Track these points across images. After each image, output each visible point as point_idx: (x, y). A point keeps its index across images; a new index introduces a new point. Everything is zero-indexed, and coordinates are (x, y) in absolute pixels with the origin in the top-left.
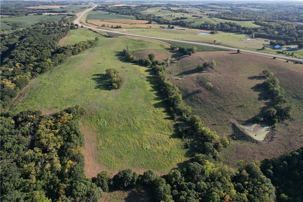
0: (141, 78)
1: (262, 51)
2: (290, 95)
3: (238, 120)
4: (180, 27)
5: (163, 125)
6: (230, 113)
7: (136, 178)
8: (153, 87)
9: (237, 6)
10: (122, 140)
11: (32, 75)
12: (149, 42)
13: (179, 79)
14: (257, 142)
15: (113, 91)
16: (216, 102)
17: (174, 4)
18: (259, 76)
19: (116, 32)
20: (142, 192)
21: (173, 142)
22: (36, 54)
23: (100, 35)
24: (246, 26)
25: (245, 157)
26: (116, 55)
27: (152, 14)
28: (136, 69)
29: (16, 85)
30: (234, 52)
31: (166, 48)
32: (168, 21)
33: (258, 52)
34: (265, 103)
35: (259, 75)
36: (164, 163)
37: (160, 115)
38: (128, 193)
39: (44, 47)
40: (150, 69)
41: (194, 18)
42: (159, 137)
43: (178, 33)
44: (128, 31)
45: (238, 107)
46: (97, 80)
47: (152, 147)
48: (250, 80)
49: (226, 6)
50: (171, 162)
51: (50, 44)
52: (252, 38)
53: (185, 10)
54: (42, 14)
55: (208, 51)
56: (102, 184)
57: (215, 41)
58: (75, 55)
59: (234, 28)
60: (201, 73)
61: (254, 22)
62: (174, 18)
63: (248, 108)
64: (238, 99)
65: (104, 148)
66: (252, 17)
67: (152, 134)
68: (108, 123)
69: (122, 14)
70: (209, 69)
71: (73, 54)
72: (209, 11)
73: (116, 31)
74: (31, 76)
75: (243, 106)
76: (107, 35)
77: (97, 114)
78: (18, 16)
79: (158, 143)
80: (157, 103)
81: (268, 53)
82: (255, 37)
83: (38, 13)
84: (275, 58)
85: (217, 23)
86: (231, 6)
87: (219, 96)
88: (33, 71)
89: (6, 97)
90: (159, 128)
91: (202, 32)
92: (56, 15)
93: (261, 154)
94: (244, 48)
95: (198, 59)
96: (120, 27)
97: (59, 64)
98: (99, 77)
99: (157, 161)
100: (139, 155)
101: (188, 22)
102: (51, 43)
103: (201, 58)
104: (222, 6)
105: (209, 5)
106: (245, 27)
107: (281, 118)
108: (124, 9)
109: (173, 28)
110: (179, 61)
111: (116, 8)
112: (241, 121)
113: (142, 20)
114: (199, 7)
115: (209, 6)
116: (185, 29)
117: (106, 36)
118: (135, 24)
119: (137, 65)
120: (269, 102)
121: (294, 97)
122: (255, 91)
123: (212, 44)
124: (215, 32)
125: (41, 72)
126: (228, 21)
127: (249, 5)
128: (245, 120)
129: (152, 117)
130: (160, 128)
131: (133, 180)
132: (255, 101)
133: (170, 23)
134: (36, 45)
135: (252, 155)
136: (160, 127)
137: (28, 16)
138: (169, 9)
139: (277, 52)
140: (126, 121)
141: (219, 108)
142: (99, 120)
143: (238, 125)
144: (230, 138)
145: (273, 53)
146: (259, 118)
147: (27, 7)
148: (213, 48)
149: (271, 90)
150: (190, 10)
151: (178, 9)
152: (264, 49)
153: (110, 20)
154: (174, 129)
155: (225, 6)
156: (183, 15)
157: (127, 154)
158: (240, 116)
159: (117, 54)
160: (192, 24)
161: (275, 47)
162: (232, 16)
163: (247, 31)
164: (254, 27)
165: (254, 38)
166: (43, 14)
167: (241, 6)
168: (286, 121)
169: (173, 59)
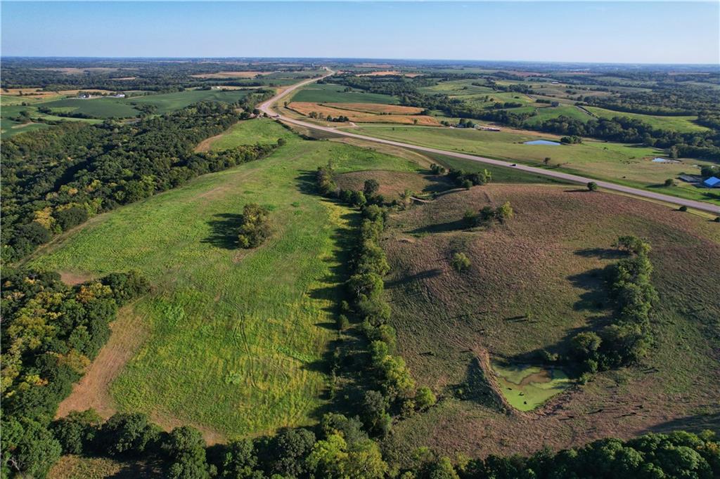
0: (324, 231)
1: (663, 190)
2: (673, 306)
3: (495, 351)
4: (495, 125)
5: (306, 337)
6: (482, 332)
7: (146, 437)
8: (336, 253)
9: (676, 80)
10: (190, 355)
11: (104, 205)
12: (387, 155)
13: (409, 240)
14: (510, 413)
15: (238, 252)
16: (461, 302)
17: (512, 73)
18: (608, 250)
19: (332, 130)
20: (154, 471)
21: (301, 379)
22: (139, 165)
23: (295, 133)
24: (663, 129)
25: (454, 444)
26: (300, 178)
27: (443, 93)
28: (323, 210)
29: (57, 222)
30: (581, 188)
31: (420, 168)
32: (470, 111)
33: (650, 192)
34: (592, 318)
35: (611, 248)
36: (249, 420)
37: (312, 315)
38: (122, 466)
39: (162, 151)
40: (358, 212)
41: (539, 105)
42: (278, 363)
43: (477, 137)
44: (359, 129)
45: (509, 319)
46: (218, 225)
47: (248, 381)
48: (580, 258)
49: (647, 79)
50: (267, 421)
51: (175, 146)
52: (671, 157)
53: (531, 87)
54: (209, 89)
55: (520, 181)
56: (66, 436)
57: (547, 160)
58: (215, 171)
59: (630, 131)
60: (470, 231)
61: (696, 118)
62: (490, 104)
63: (534, 327)
64: (519, 299)
65: (142, 365)
66: (702, 106)
67: (266, 355)
68: (186, 317)
69: (375, 92)
70: (494, 223)
71: (212, 169)
72: (591, 89)
73: (331, 128)
74: (101, 208)
75: (523, 319)
76: (308, 134)
77: (173, 296)
78: (164, 93)
79: (266, 376)
80: (323, 287)
81: (677, 196)
82: (679, 157)
83: (204, 87)
84: (683, 209)
85: (592, 118)
86: (661, 78)
87: (476, 289)
88: (110, 197)
89: (23, 241)
90: (292, 343)
91: (539, 138)
92: (235, 90)
93: (501, 443)
94: (617, 179)
95: (480, 198)
96: (346, 120)
97: (170, 188)
98: (226, 219)
99: (235, 413)
100: (205, 392)
101: (517, 114)
102: (179, 145)
103: (487, 197)
104: (635, 80)
105: (601, 76)
106: (660, 130)
107: (610, 362)
108: (386, 81)
109: (469, 125)
110: (435, 200)
111: (369, 79)
112: (501, 356)
113: (411, 106)
114: (571, 80)
115: (600, 79)
116: (498, 130)
117: (304, 137)
118: (390, 114)
119: (331, 202)
120: (601, 318)
121: (682, 313)
122: (575, 285)
123: (539, 166)
124: (572, 139)
125: (123, 202)
126: (621, 115)
127: (713, 77)
128: (513, 353)
129: (292, 316)
130: (294, 344)
131: (139, 440)
132: (564, 311)
133: (474, 115)
134: (148, 148)
135: (476, 442)
136: (294, 342)
137: (184, 92)
138: (490, 83)
139: (704, 194)
140: (226, 318)
141: (461, 316)
142: (170, 308)
143: (486, 364)
144: (450, 391)
145: (691, 197)
146: (547, 353)
147: (193, 74)
148: (534, 176)
149: (617, 287)
150: (542, 87)
151: (513, 84)
152: (671, 186)
153: (338, 104)
154: (326, 351)
155: (645, 78)
156: (516, 98)
157: (181, 385)
158: (504, 341)
159: (303, 175)
160: (528, 121)
161: (706, 182)
162: (645, 104)
163: (664, 141)
164: (686, 132)
165: (676, 157)
166: (212, 88)
167: (688, 79)
168: (624, 371)
169: (424, 195)
